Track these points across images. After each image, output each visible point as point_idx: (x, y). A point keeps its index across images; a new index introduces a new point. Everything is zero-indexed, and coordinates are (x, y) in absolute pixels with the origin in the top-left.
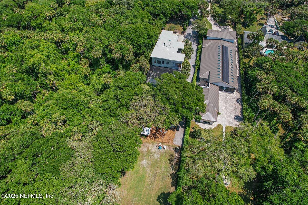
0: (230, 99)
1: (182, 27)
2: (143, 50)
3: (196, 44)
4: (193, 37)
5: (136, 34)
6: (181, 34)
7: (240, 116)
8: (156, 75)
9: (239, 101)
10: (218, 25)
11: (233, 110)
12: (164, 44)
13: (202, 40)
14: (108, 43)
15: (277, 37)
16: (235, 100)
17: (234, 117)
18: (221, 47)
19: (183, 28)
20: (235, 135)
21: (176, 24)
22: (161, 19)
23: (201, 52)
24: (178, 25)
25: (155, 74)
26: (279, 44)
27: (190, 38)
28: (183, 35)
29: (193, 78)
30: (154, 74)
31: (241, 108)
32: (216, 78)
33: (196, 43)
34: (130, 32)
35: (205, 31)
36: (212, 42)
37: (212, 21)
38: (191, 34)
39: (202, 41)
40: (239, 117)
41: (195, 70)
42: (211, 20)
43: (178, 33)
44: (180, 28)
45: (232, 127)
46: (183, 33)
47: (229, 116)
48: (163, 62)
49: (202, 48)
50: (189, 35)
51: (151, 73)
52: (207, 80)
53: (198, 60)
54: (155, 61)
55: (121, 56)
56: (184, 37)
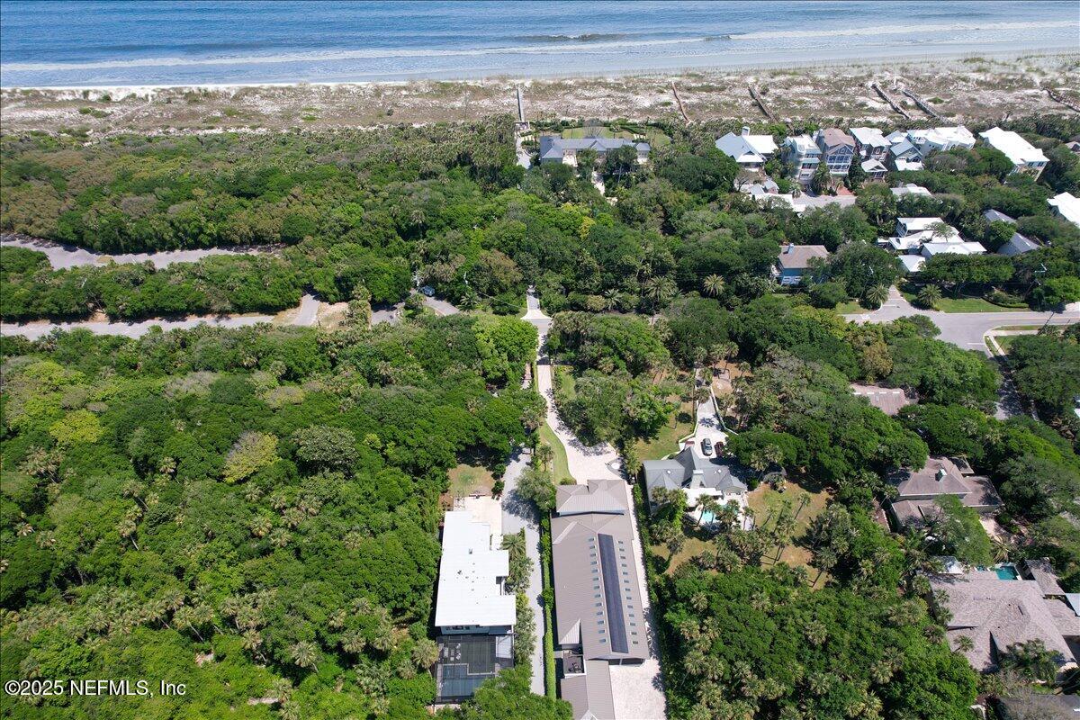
1: (492, 473)
2: (412, 600)
3: (534, 527)
4: (524, 502)
5: (389, 570)
6: (493, 498)
8: (456, 654)
9: (659, 682)
10: (581, 444)
13: (549, 517)
14: (326, 617)
15: (720, 471)
16: (649, 682)
18: (596, 539)
19: (495, 477)
21: (473, 465)
23: (551, 557)
24: (480, 465)
25: (452, 653)
26: (722, 512)
27: (517, 507)
28: (498, 499)
29: (544, 638)
30: (450, 652)
31: (666, 702)
32: (598, 644)
33: (535, 523)
34: (371, 569)
36: (572, 524)
37: (565, 431)
38: (517, 492)
39: (549, 522)
41: (544, 612)
42: (559, 428)
43: (485, 495)
44: (482, 475)
46: (497, 491)
48: (468, 627)
49: (551, 546)
50: (513, 498)
51: (443, 651)
52: (578, 649)
53: (548, 585)
54: (448, 628)
55: (364, 644)
56: (503, 506)
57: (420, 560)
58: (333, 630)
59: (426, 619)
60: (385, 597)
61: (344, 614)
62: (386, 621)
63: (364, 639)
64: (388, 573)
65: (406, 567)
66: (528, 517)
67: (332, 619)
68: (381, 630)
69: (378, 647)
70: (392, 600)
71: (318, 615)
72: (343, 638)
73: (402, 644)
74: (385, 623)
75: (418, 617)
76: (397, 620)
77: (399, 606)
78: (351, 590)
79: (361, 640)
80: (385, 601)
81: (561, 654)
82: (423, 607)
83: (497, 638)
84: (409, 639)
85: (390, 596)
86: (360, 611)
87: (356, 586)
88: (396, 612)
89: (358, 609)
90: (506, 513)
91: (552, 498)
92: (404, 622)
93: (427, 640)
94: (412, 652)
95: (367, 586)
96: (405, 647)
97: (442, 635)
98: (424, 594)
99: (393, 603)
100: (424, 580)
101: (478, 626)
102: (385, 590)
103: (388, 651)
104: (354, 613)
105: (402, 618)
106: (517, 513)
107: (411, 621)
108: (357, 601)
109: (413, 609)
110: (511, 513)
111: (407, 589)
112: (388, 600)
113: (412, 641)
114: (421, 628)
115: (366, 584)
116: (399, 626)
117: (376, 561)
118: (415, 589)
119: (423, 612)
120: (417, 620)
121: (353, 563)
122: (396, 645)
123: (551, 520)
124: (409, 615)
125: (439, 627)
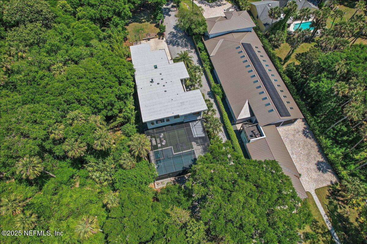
0: (294, 135)
1: (155, 25)
2: (119, 108)
3: (192, 51)
4: (181, 37)
5: (94, 85)
6: (159, 39)
7: (322, 160)
8: (161, 141)
9: (307, 133)
10: (206, 2)
11: (308, 155)
12: (152, 80)
13: (202, 40)
14: (45, 132)
15: (301, 1)
16: (301, 133)
17: (315, 167)
18: (241, 46)
19: (157, 26)
20: (335, 201)
21: (141, 22)
22: (116, 25)
24: (145, 22)
25: (158, 141)
27: (177, 41)
28: (163, 39)
30: (156, 141)
31: (317, 145)
32: (267, 113)
33: (191, 49)
34: (78, 87)
35: (203, 27)
36: (221, 41)
38: (174, 33)
39: (203, 43)
40: (322, 162)
41: (216, 101)
43: (153, 38)
44: (149, 26)
45: (323, 187)
46: (161, 35)
47: (309, 169)
48: (168, 119)
49: (209, 58)
50: (173, 37)
51: (151, 141)
52: (252, 121)
53: (213, 84)
54: (152, 123)
55: (86, 148)
56: (167, 42)
57: (119, 74)
58: (55, 142)
59: (133, 120)
60: (96, 107)
61: (62, 126)
62: (101, 126)
63: (84, 144)
64: (94, 88)
65: (108, 81)
66: (186, 46)
67: (52, 133)
68: (98, 134)
69: (98, 148)
70: (103, 109)
71: (38, 132)
72: (65, 147)
73: (119, 142)
74: (100, 128)
75: (127, 120)
76: (111, 125)
77: (110, 114)
78: (65, 106)
79: (81, 145)
80: (97, 111)
81: (239, 127)
82: (129, 111)
83: (191, 124)
84: (123, 137)
85: (100, 106)
86: (76, 122)
87: (68, 102)
88: (108, 119)
89: (73, 119)
90: (171, 46)
91: (204, 24)
92: (116, 127)
93: (138, 134)
94: (129, 146)
95: (79, 101)
96: (122, 144)
97: (148, 129)
98: (128, 102)
99: (104, 112)
100: (125, 89)
101: (177, 117)
102: (94, 101)
103: (108, 149)
104: (71, 125)
105: (115, 124)
106: (178, 45)
107: (122, 124)
108: (71, 114)
109: (121, 115)
110: (174, 45)
111: (113, 99)
112: (100, 110)
113: (126, 138)
114: (131, 127)
115: (76, 99)
116: (114, 130)
117: (81, 80)
118: (119, 98)
119: (130, 115)
120: (126, 123)
121: (61, 85)
122: (114, 143)
123: (205, 42)
124: (119, 120)
125: (146, 123)
